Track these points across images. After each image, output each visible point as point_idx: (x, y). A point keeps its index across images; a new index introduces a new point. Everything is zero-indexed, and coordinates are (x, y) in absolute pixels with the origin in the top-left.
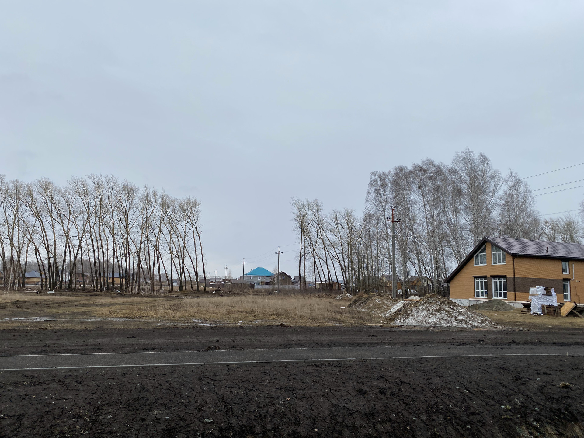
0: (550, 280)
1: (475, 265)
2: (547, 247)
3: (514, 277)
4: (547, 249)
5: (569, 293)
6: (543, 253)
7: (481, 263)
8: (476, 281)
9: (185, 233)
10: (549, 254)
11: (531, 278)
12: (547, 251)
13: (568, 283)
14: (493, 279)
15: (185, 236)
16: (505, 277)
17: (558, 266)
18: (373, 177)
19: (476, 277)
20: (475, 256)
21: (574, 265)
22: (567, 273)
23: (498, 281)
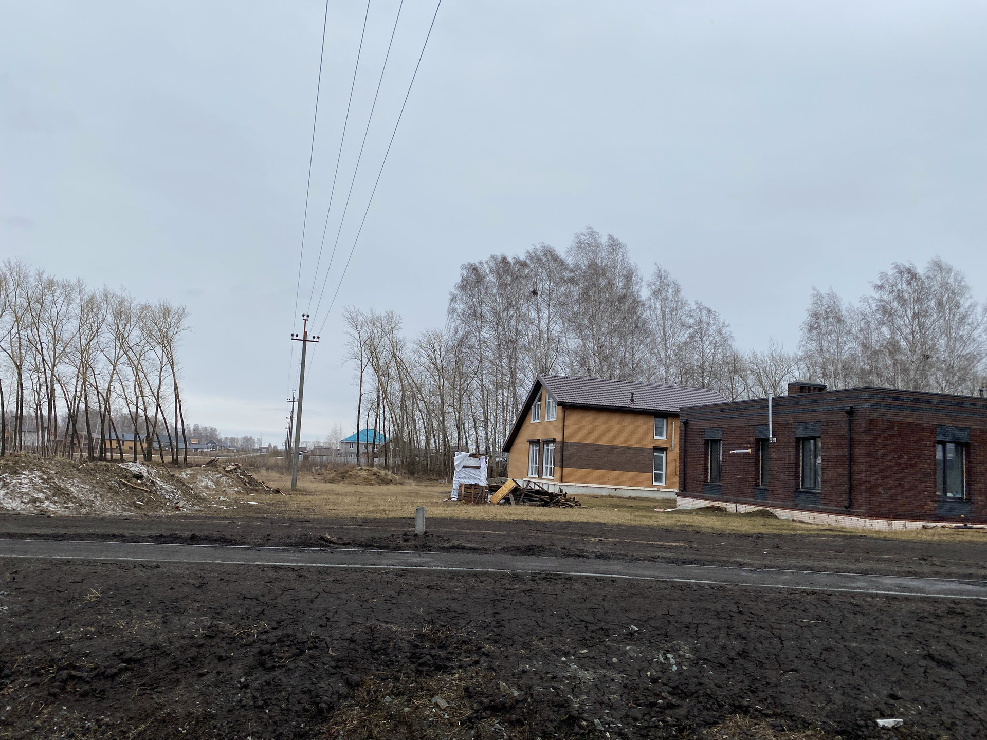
0: (628, 447)
1: (532, 421)
2: (633, 394)
3: (563, 442)
4: (632, 396)
5: (664, 472)
6: (626, 404)
7: (537, 418)
8: (531, 448)
10: (638, 405)
11: (594, 445)
12: (632, 400)
13: (664, 455)
14: (545, 445)
16: (555, 442)
17: (648, 424)
19: (532, 443)
20: (532, 407)
21: (674, 424)
22: (664, 438)
23: (549, 448)
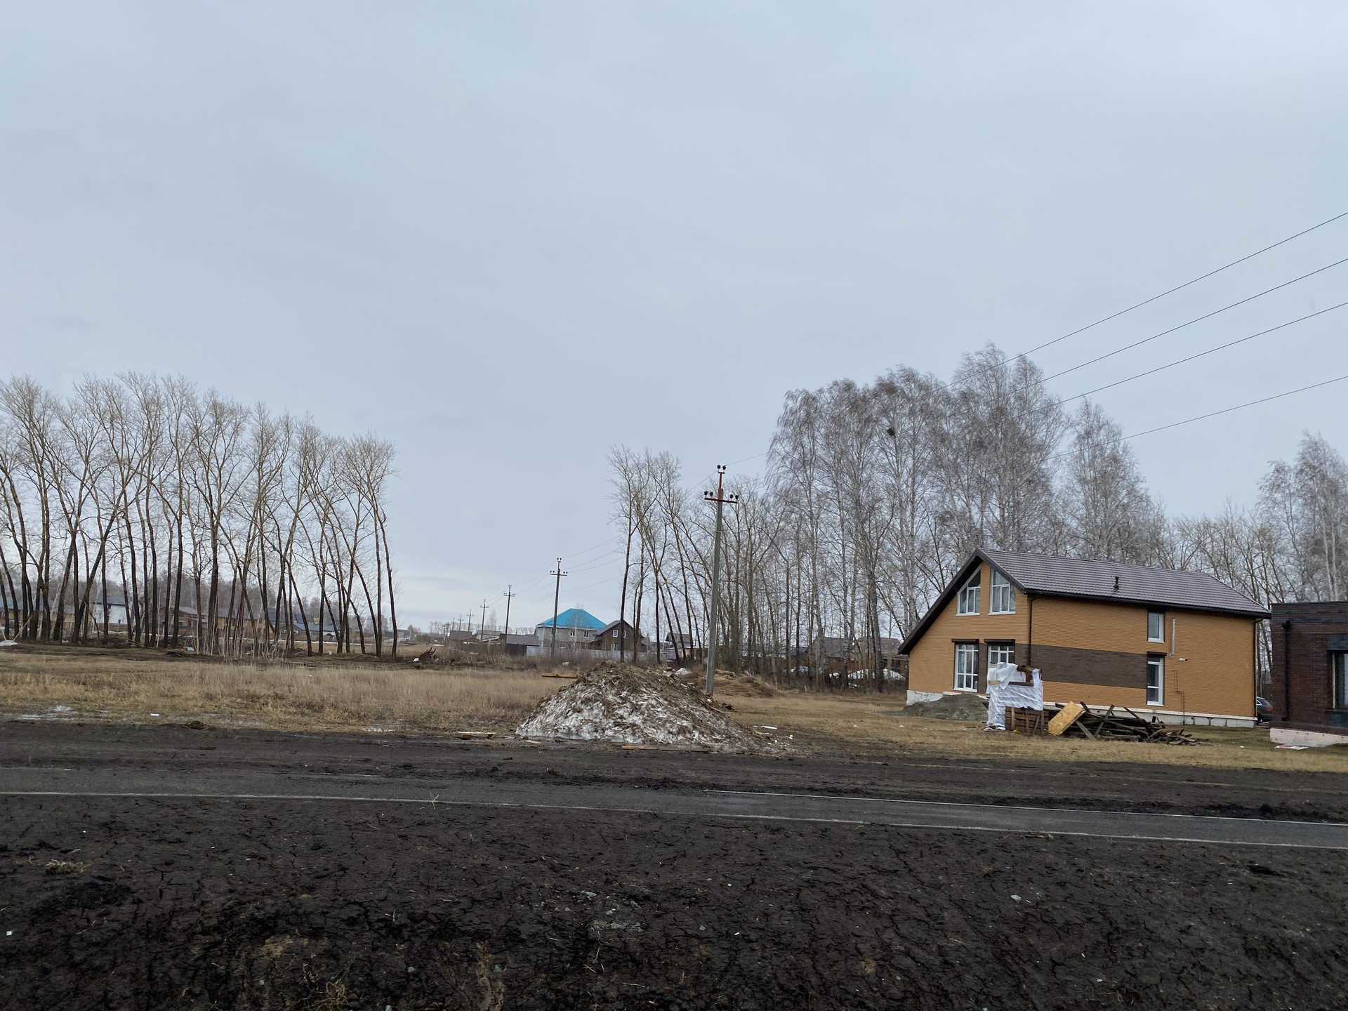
0: (1116, 653)
1: (959, 614)
2: (1117, 578)
3: (1030, 644)
4: (1117, 582)
5: (1160, 688)
6: (1108, 592)
7: (970, 610)
8: (958, 650)
9: (358, 520)
10: (1121, 594)
11: (1069, 649)
12: (1117, 587)
13: (1160, 664)
14: (990, 648)
15: (358, 526)
16: (1011, 643)
17: (1139, 621)
18: (791, 403)
19: (959, 643)
20: (959, 594)
21: (1176, 622)
22: (1160, 640)
23: (999, 652)
